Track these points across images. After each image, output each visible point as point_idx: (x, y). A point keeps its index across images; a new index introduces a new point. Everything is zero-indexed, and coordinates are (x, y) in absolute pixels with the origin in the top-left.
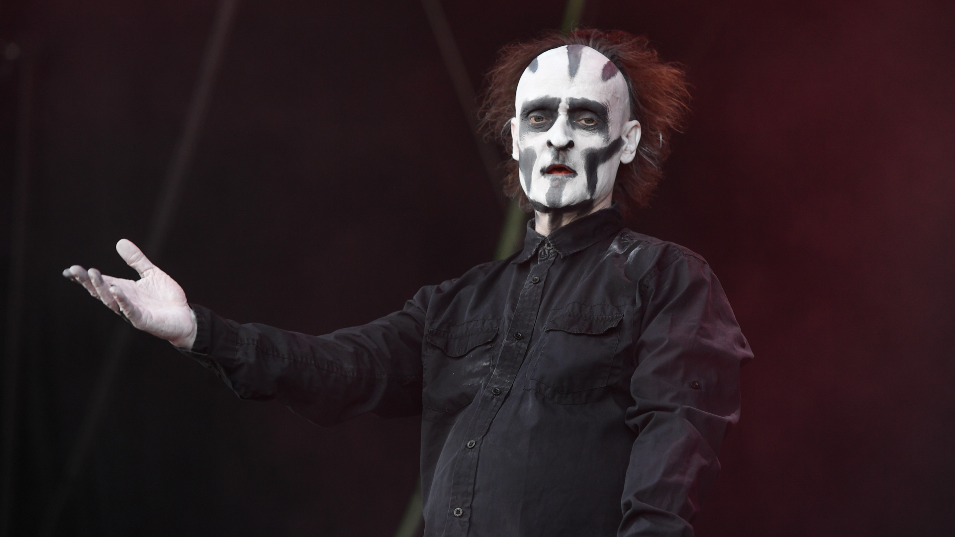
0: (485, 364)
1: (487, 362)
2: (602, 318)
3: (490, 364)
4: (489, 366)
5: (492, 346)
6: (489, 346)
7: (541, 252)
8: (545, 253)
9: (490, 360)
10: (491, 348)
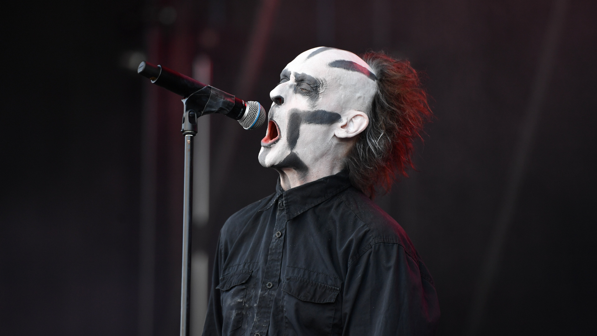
0: (239, 300)
1: (241, 299)
2: (324, 286)
3: (243, 301)
4: (242, 302)
5: (246, 286)
6: (244, 287)
7: (280, 203)
8: (283, 204)
9: (243, 297)
10: (245, 288)
